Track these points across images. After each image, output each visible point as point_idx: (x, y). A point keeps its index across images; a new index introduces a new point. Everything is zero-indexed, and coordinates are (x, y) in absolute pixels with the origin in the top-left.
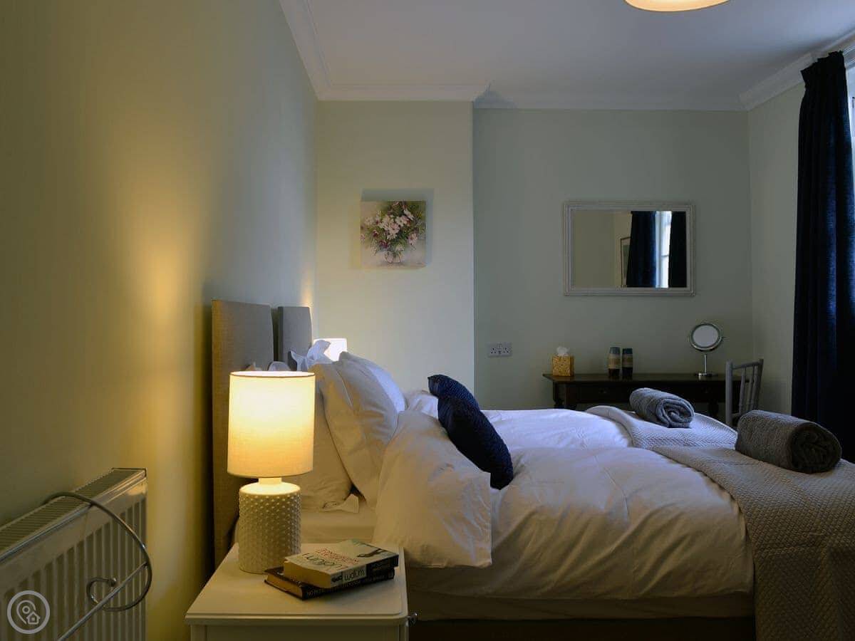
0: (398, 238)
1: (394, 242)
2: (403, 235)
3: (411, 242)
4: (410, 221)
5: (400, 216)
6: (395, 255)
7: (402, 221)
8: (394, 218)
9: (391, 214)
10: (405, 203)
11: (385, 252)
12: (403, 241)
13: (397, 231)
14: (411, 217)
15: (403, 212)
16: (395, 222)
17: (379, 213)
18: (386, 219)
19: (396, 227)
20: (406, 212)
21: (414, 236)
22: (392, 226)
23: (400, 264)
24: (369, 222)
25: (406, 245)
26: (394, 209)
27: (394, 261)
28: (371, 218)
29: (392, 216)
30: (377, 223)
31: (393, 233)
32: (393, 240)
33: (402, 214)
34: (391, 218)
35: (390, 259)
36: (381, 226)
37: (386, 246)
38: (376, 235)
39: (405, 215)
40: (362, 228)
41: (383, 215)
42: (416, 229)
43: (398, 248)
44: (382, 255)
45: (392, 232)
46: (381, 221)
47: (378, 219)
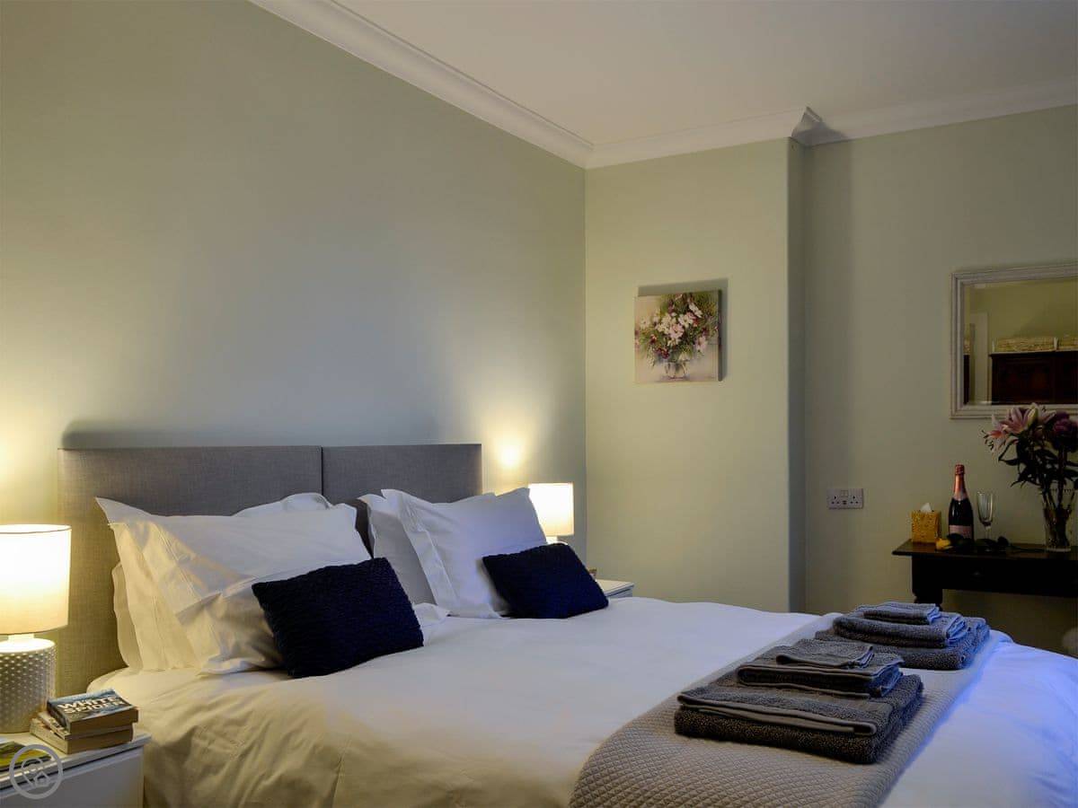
0: (681, 343)
1: (677, 349)
2: (688, 339)
3: (698, 348)
4: (697, 319)
5: (685, 313)
6: (678, 367)
7: (686, 320)
8: (677, 317)
9: (673, 311)
10: (691, 294)
11: (665, 363)
12: (688, 347)
13: (681, 334)
14: (699, 313)
15: (688, 307)
16: (678, 322)
17: (658, 311)
18: (667, 319)
19: (679, 328)
21: (702, 338)
22: (673, 328)
23: (685, 379)
24: (645, 325)
25: (691, 352)
26: (677, 303)
27: (677, 372)
28: (648, 318)
29: (674, 314)
30: (655, 324)
31: (676, 337)
32: (675, 347)
33: (687, 310)
34: (672, 318)
35: (672, 373)
36: (660, 328)
37: (666, 355)
38: (653, 341)
39: (692, 312)
40: (636, 333)
41: (662, 313)
42: (705, 329)
43: (682, 357)
44: (662, 368)
45: (673, 336)
46: (660, 322)
47: (656, 319)
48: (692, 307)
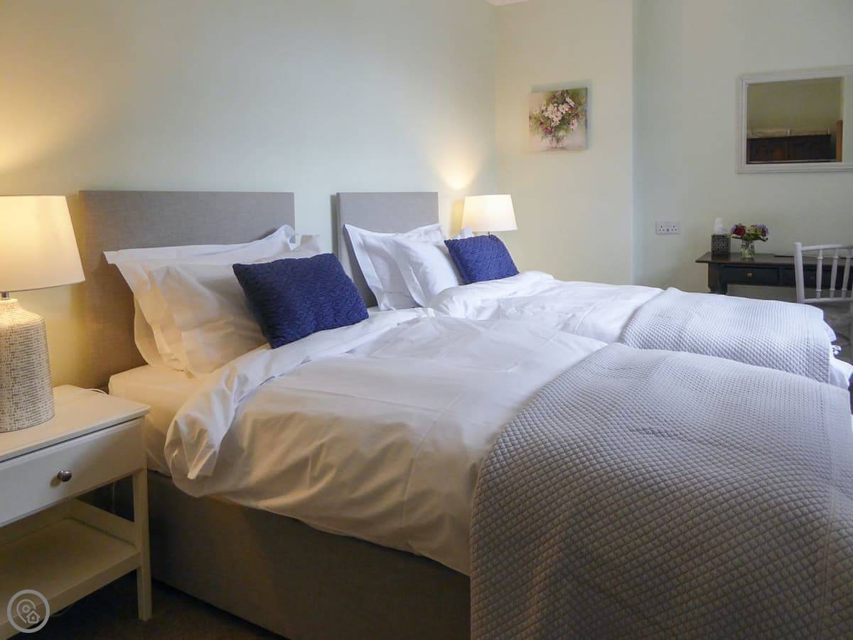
0: (561, 124)
1: (558, 128)
2: (565, 121)
3: (572, 127)
4: (571, 108)
5: (563, 104)
6: (558, 140)
7: (564, 108)
8: (557, 107)
9: (555, 103)
10: (567, 91)
11: (550, 137)
12: (565, 127)
13: (560, 118)
14: (572, 104)
15: (565, 100)
16: (558, 110)
17: (545, 103)
18: (551, 108)
19: (559, 114)
21: (574, 121)
22: (555, 114)
23: (563, 148)
24: (537, 112)
25: (568, 130)
26: (558, 98)
27: (559, 146)
28: (538, 108)
29: (555, 105)
30: (543, 112)
31: (557, 120)
32: (556, 127)
33: (564, 102)
34: (554, 107)
35: (554, 144)
36: (546, 114)
37: (551, 132)
38: (542, 123)
39: (567, 102)
40: (530, 118)
41: (548, 105)
42: (576, 115)
43: (561, 133)
44: (547, 141)
45: (555, 119)
46: (546, 110)
47: (544, 108)
48: (568, 100)
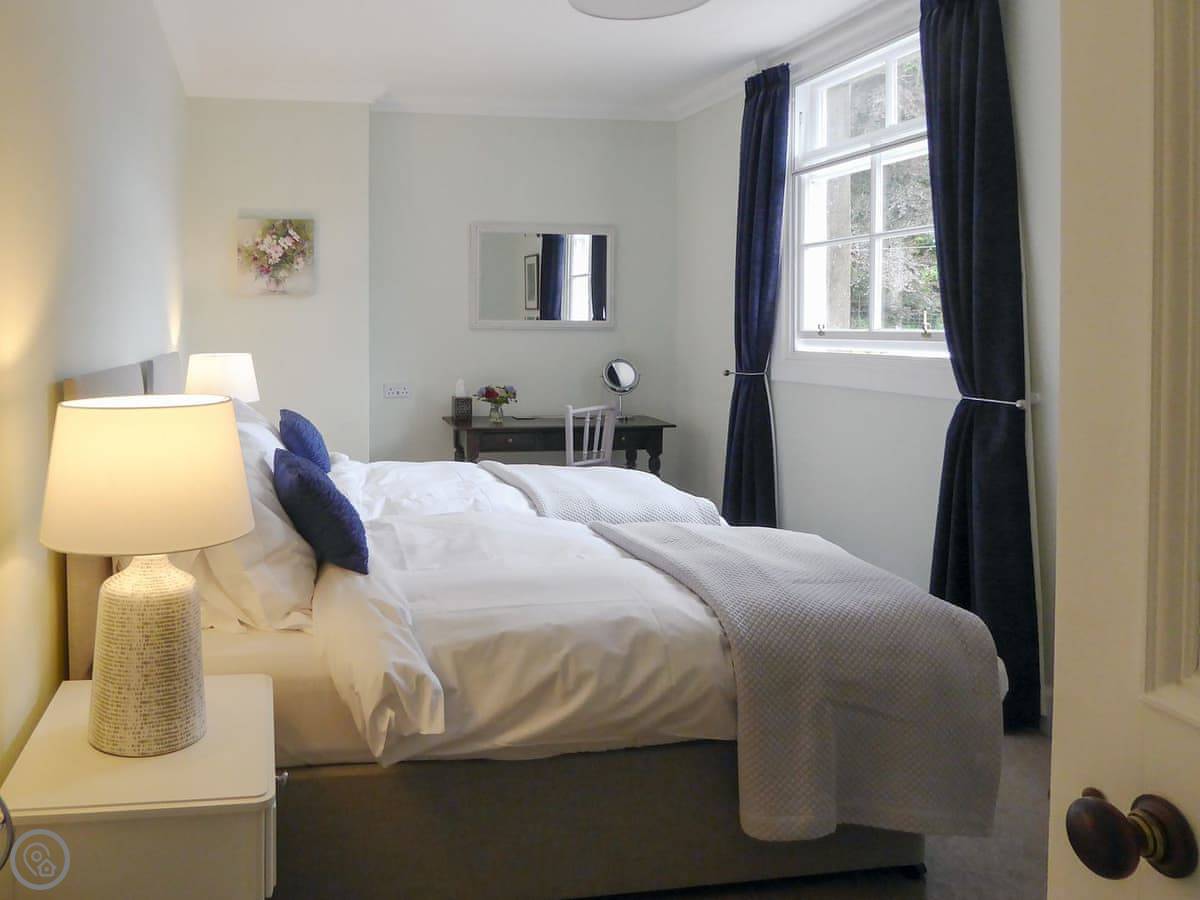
0: (281, 262)
1: (277, 266)
2: (286, 259)
3: (296, 267)
4: (295, 243)
5: (284, 236)
6: (278, 282)
7: (286, 243)
8: (278, 239)
9: (274, 234)
10: (290, 222)
11: (266, 278)
12: (287, 266)
13: (280, 254)
14: (297, 238)
15: (287, 232)
16: (278, 244)
17: (260, 232)
18: (268, 239)
19: (280, 249)
20: (291, 232)
21: (300, 260)
22: (274, 249)
23: (284, 292)
24: (248, 244)
25: (290, 271)
26: (279, 228)
27: (278, 289)
28: (250, 239)
29: (274, 237)
30: (257, 244)
31: (276, 257)
32: (276, 265)
33: (287, 234)
34: (273, 239)
35: (273, 286)
36: (262, 248)
37: (268, 272)
38: (255, 259)
39: (290, 235)
40: (239, 250)
41: (264, 235)
42: (302, 252)
43: (282, 274)
44: (263, 282)
45: (274, 255)
46: (262, 242)
47: (258, 240)
